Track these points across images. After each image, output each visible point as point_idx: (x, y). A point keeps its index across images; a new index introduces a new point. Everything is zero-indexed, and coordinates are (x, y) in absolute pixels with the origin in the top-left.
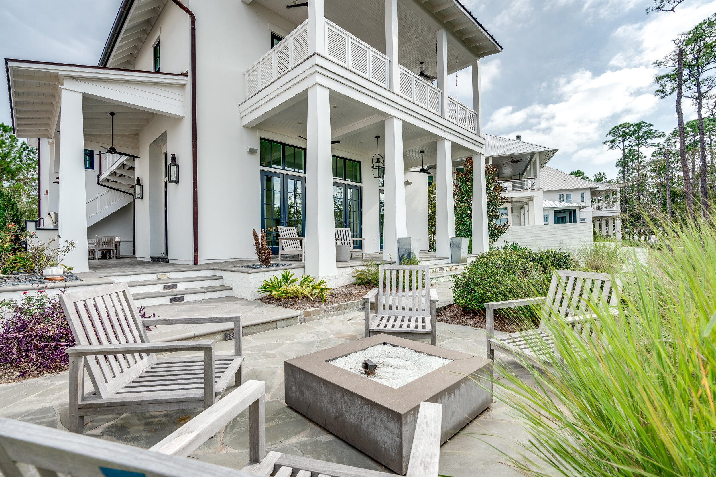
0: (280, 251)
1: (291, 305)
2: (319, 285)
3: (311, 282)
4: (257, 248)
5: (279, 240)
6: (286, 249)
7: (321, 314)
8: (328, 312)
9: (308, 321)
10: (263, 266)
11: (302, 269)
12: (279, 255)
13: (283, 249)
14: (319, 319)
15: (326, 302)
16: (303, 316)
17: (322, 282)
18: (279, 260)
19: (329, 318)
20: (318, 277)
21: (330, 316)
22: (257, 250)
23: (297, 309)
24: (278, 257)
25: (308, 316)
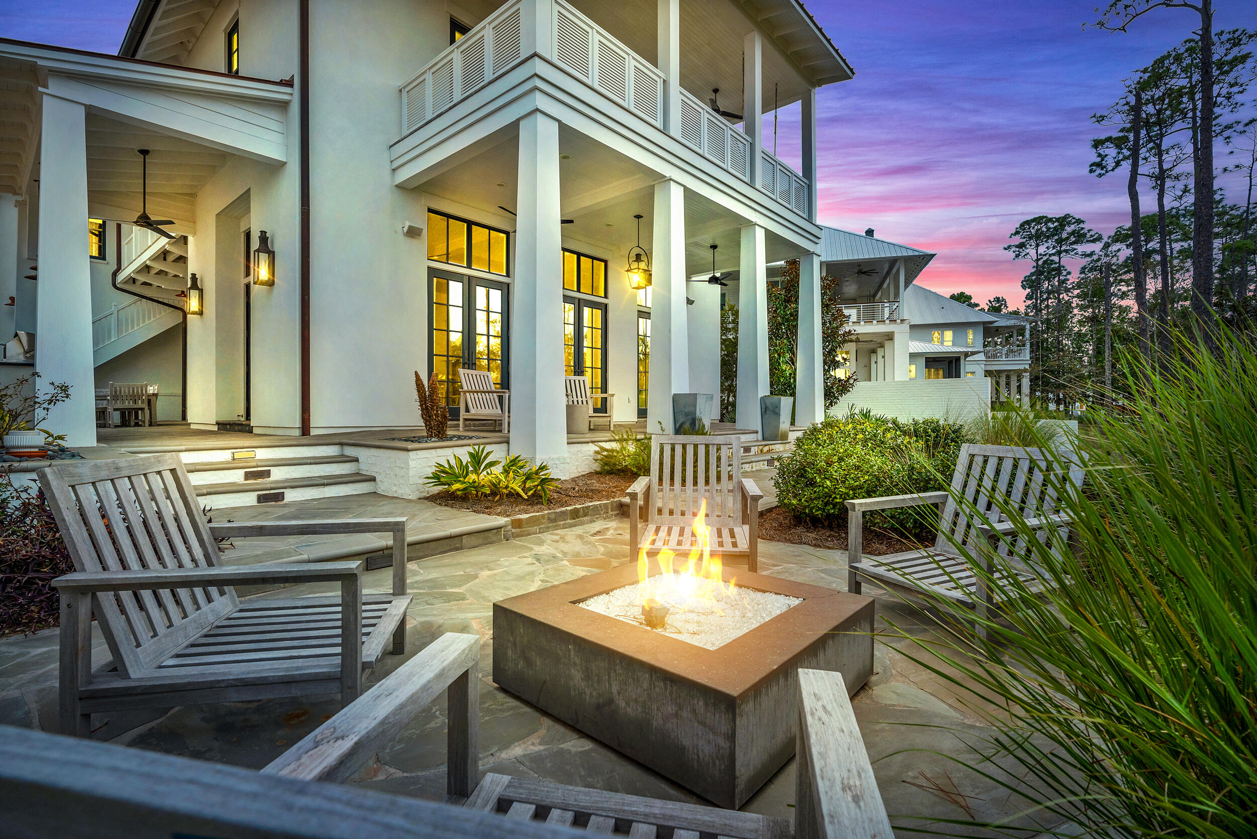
0: (463, 414)
1: (487, 508)
2: (537, 473)
3: (521, 467)
4: (421, 405)
5: (462, 394)
6: (473, 411)
7: (542, 523)
8: (555, 520)
9: (518, 536)
10: (433, 439)
11: (505, 445)
12: (461, 422)
13: (467, 410)
14: (540, 533)
15: (551, 503)
16: (509, 527)
17: (542, 468)
18: (461, 429)
19: (556, 532)
20: (533, 459)
21: (557, 527)
22: (422, 410)
23: (498, 514)
24: (458, 426)
25: (520, 527)
